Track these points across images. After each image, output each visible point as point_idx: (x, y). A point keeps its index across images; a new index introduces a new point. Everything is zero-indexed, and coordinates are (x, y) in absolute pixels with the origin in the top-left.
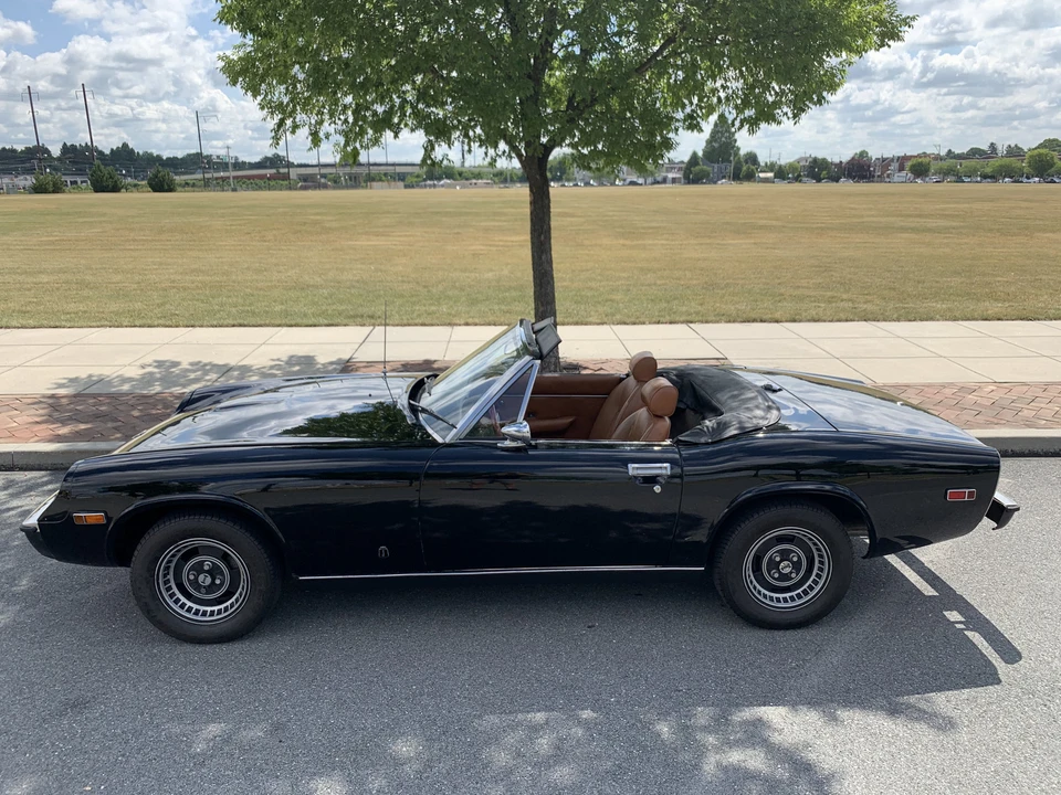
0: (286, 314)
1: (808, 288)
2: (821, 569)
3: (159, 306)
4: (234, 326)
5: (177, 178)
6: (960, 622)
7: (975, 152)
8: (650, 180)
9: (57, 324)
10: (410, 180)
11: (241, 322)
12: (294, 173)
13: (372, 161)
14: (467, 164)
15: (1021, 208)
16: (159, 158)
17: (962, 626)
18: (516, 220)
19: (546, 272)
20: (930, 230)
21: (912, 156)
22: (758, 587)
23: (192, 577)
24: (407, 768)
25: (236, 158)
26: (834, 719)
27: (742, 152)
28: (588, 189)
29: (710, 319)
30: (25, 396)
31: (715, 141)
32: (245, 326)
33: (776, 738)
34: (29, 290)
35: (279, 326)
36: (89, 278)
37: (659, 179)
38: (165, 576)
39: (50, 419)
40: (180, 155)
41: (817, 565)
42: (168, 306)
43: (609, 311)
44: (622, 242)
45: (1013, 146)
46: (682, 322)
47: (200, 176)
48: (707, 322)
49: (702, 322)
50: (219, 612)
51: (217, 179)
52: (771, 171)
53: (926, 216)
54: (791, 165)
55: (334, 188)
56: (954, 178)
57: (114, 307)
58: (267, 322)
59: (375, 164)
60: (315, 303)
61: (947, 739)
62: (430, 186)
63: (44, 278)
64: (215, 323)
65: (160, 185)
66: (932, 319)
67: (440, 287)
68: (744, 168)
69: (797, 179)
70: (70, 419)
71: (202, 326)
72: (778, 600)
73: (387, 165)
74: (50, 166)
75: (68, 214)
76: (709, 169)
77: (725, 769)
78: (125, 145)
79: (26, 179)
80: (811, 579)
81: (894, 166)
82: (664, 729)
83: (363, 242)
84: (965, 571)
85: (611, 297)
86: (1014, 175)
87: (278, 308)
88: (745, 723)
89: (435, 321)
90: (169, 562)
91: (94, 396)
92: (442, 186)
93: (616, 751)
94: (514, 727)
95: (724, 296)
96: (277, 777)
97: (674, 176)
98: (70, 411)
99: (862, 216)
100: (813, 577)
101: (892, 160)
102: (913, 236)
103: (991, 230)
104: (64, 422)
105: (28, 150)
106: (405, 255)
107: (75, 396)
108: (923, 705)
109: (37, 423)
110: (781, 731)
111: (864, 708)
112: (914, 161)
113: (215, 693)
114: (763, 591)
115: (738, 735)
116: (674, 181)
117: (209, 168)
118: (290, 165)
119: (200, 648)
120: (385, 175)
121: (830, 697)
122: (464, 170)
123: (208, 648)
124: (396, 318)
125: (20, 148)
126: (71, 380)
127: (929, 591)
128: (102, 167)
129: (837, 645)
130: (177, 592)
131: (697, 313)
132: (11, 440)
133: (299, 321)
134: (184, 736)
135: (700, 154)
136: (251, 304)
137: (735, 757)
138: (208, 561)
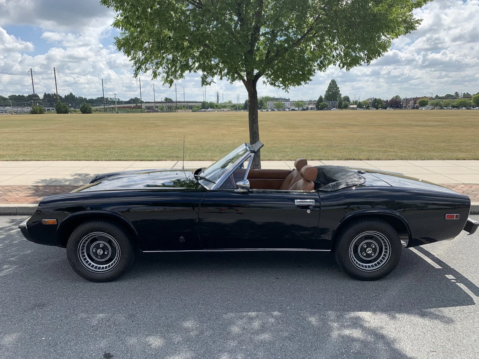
0: (139, 156)
1: (375, 147)
2: (386, 252)
3: (83, 153)
4: (116, 160)
5: (93, 108)
6: (453, 279)
7: (448, 96)
8: (301, 108)
9: (39, 159)
10: (194, 109)
11: (119, 159)
12: (144, 106)
13: (178, 100)
14: (219, 102)
15: (471, 118)
16: (85, 99)
17: (455, 281)
18: (241, 122)
19: (255, 132)
20: (429, 126)
21: (419, 98)
22: (356, 260)
23: (94, 251)
24: (191, 333)
25: (119, 99)
26: (394, 317)
27: (342, 96)
28: (273, 112)
29: (330, 158)
30: (24, 186)
31: (330, 91)
32: (121, 160)
33: (367, 325)
34: (27, 147)
35: (136, 160)
36: (53, 143)
37: (305, 108)
38: (82, 250)
39: (34, 195)
40: (94, 98)
41: (384, 250)
42: (87, 153)
43: (283, 155)
44: (289, 130)
45: (466, 93)
46: (317, 160)
47: (102, 107)
48: (328, 160)
49: (326, 160)
50: (106, 267)
51: (110, 108)
52: (356, 104)
53: (427, 121)
54: (364, 101)
55: (161, 112)
56: (439, 108)
57: (64, 153)
58: (131, 159)
59: (179, 102)
60: (151, 152)
61: (451, 327)
62: (203, 111)
63: (34, 142)
64: (108, 159)
65: (85, 111)
66: (432, 159)
67: (208, 146)
68: (343, 103)
69: (368, 108)
70: (42, 195)
71: (102, 160)
72: (366, 267)
73: (184, 102)
74: (38, 103)
75: (46, 120)
76: (327, 103)
77: (343, 337)
78: (71, 94)
79: (28, 109)
80: (381, 257)
81: (412, 102)
82: (313, 320)
83: (174, 130)
84: (454, 259)
85: (284, 150)
86: (467, 106)
87: (136, 154)
88: (352, 318)
89: (205, 159)
90: (84, 243)
91: (54, 186)
92: (209, 111)
93: (290, 328)
94: (241, 318)
95: (336, 150)
96: (131, 336)
97: (312, 106)
98: (43, 192)
99: (398, 121)
100: (382, 256)
101: (411, 99)
102: (422, 128)
103: (458, 126)
104: (40, 196)
105: (29, 96)
106: (192, 135)
107: (45, 186)
108: (437, 313)
109: (28, 196)
110: (369, 322)
111: (409, 313)
112: (421, 100)
113: (103, 302)
114: (359, 262)
115: (349, 323)
116: (312, 109)
117: (107, 103)
118: (142, 102)
119: (97, 284)
120: (184, 106)
121: (393, 308)
122: (218, 104)
123: (100, 284)
124: (188, 158)
125: (26, 95)
126: (42, 180)
127: (437, 266)
128: (61, 103)
129: (394, 288)
130: (87, 258)
131: (324, 156)
132: (17, 202)
133: (145, 159)
134: (88, 318)
135: (323, 97)
136: (124, 152)
137: (347, 332)
138: (102, 243)
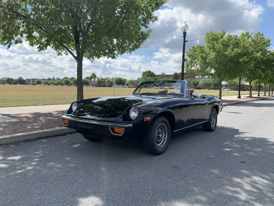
7: (49, 79)
45: (58, 78)
56: (48, 85)
69: (4, 83)
86: (62, 84)
101: (31, 79)
112: (37, 80)
138: (160, 130)
